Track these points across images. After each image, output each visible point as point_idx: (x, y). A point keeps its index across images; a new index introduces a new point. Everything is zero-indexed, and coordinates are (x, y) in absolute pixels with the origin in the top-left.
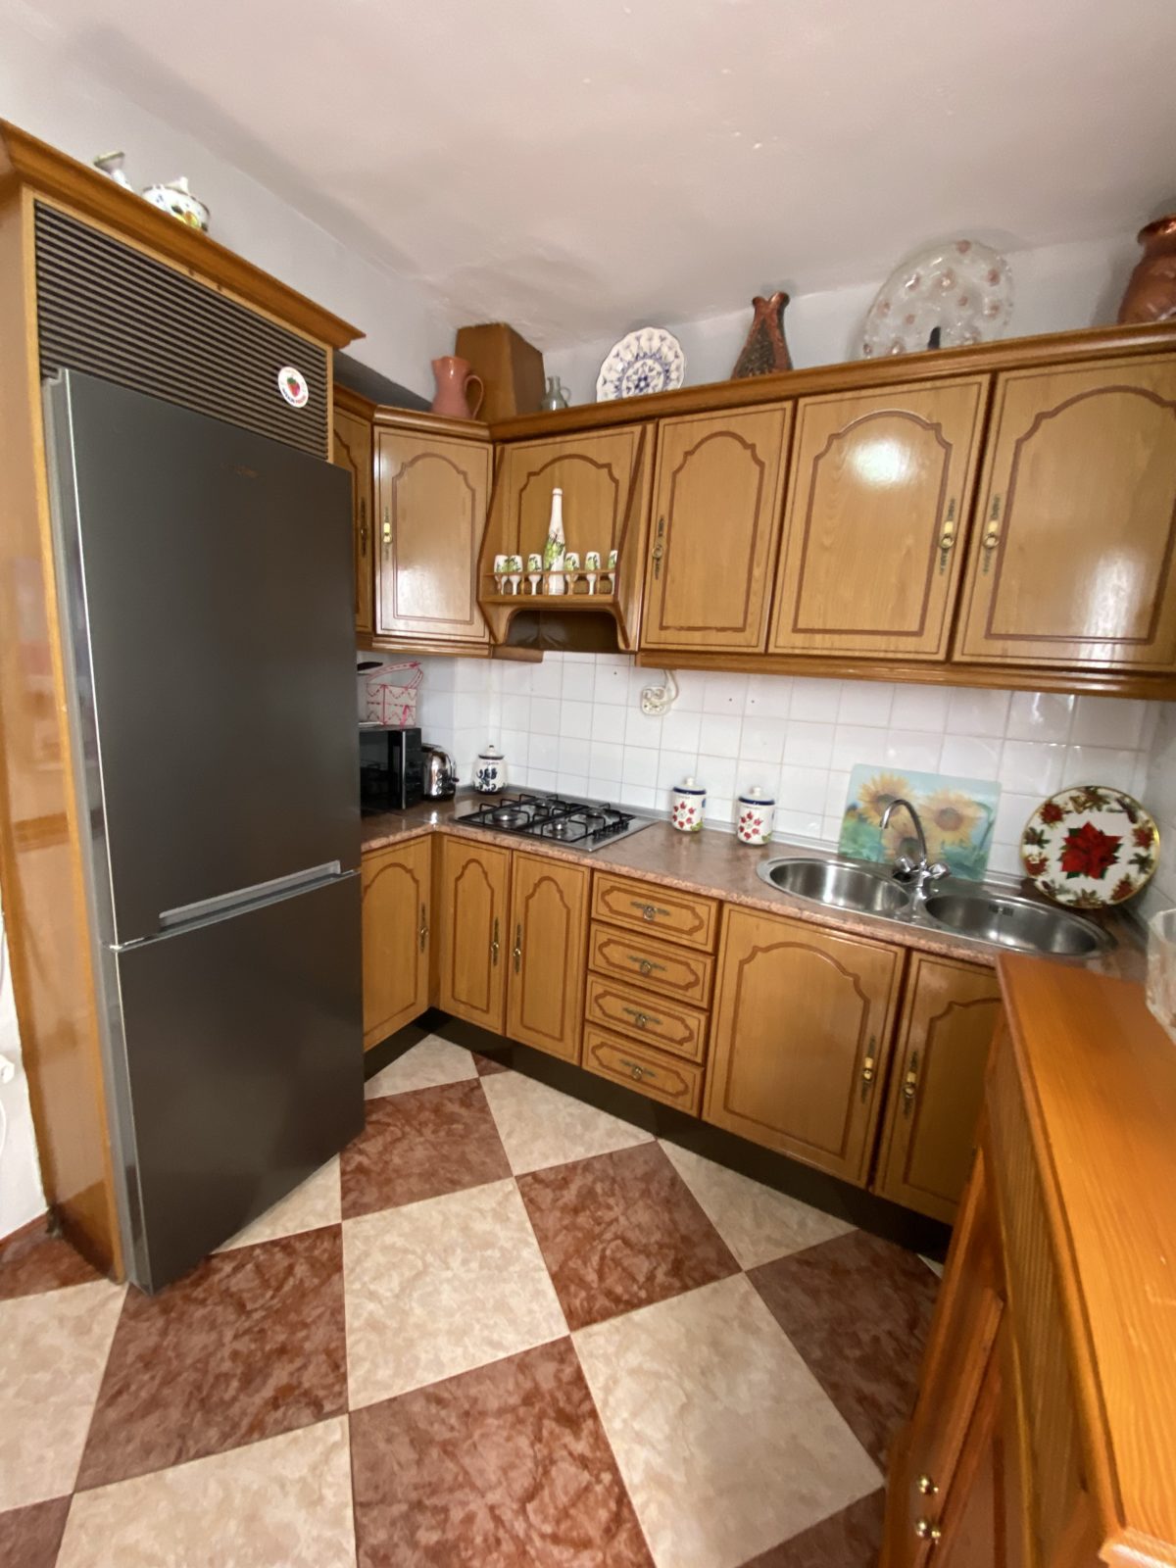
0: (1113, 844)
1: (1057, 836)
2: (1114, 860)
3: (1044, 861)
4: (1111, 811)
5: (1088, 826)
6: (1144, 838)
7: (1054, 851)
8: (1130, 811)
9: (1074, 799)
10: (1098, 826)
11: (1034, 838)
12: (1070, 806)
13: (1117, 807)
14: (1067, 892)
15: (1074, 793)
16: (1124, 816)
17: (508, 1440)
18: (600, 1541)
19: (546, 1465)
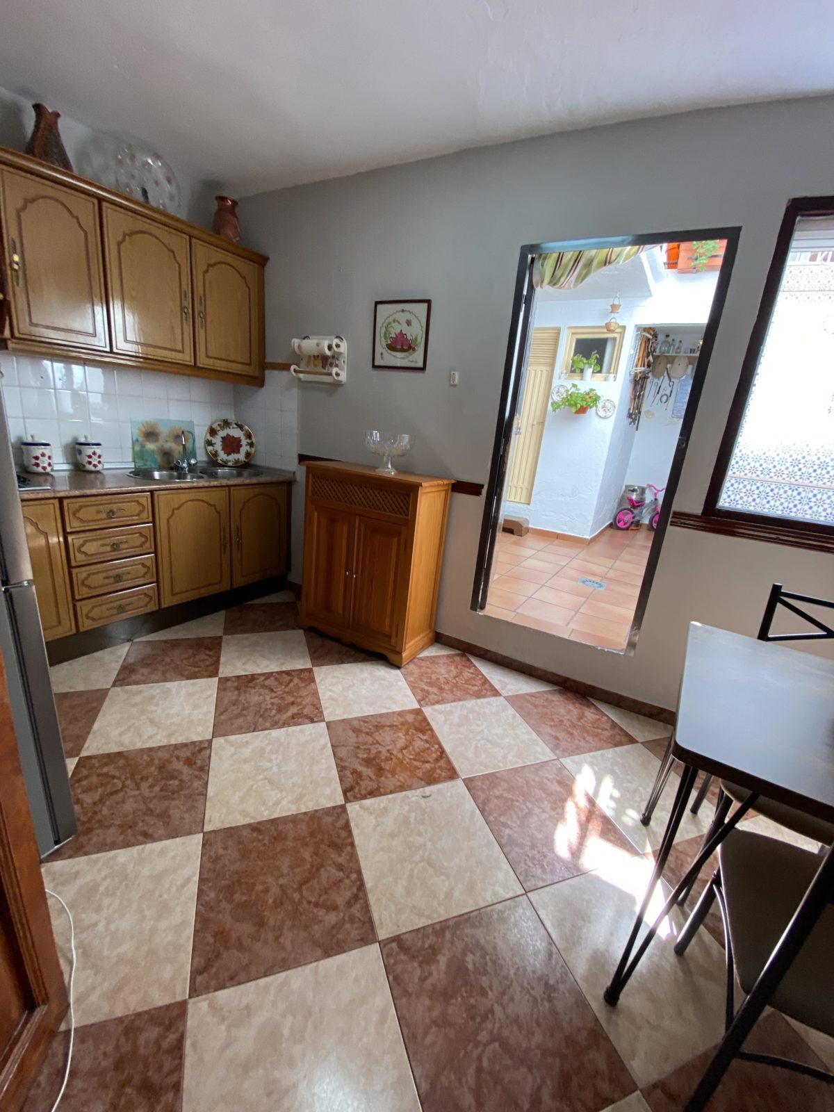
0: (239, 440)
1: (218, 441)
2: (241, 446)
3: (216, 452)
4: (233, 428)
5: (228, 435)
6: (249, 436)
7: (218, 446)
8: (241, 427)
9: (219, 425)
10: (231, 434)
11: (209, 443)
12: (218, 428)
13: (235, 426)
14: (230, 461)
15: (220, 423)
16: (239, 429)
17: (250, 694)
18: (292, 678)
19: (263, 686)
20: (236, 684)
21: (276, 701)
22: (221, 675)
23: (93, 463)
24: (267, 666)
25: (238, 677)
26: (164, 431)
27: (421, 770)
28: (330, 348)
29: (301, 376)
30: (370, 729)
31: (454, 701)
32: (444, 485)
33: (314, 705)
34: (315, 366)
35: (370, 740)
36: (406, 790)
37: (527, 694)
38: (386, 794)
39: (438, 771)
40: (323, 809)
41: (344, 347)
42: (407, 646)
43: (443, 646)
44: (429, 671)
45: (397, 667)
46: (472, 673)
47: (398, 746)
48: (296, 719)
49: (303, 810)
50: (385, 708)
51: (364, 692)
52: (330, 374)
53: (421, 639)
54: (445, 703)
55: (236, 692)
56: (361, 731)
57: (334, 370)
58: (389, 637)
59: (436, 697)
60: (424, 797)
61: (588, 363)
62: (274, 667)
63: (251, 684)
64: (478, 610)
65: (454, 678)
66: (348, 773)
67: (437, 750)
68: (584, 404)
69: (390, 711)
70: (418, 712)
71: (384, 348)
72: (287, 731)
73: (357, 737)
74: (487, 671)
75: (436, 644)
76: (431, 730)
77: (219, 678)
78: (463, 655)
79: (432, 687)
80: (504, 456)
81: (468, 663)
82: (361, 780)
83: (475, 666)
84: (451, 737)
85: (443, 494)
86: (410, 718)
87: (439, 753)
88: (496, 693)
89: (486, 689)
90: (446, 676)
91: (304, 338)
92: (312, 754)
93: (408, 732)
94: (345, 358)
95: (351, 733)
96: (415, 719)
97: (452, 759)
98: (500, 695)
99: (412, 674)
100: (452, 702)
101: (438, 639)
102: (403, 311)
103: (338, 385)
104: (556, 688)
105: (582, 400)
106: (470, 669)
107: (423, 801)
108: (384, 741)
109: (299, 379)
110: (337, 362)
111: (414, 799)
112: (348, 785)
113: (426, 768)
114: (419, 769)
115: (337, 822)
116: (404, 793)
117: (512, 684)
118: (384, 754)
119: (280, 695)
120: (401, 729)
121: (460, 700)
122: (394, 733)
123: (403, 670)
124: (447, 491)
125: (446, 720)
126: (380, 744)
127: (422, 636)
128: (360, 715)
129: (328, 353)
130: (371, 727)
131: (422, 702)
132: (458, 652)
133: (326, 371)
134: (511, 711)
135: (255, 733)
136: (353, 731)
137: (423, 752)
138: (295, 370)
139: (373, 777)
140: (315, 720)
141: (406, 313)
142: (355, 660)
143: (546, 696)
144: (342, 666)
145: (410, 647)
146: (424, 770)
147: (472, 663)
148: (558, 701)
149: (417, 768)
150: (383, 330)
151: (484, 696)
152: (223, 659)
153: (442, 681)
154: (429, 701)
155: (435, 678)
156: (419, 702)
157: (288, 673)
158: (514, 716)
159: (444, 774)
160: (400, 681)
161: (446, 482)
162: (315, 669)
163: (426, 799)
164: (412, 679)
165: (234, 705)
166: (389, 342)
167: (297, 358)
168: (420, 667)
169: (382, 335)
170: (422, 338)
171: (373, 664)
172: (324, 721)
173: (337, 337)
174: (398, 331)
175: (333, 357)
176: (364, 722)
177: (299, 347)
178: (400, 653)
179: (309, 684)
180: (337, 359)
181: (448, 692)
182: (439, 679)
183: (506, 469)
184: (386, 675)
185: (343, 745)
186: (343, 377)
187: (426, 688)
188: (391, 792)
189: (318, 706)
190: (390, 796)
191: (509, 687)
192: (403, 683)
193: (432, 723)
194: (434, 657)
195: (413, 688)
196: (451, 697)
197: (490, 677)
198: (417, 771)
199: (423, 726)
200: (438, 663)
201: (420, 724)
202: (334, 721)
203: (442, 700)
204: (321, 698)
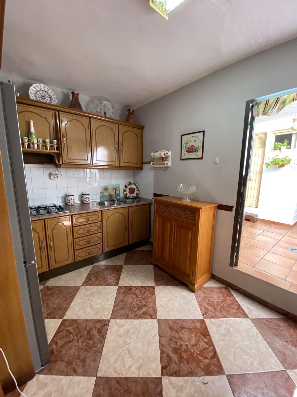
0: (134, 189)
1: (127, 190)
2: (135, 191)
3: (127, 193)
4: (133, 185)
5: (131, 187)
6: (137, 187)
7: (128, 192)
8: (135, 184)
9: (128, 184)
10: (132, 187)
11: (125, 191)
12: (128, 185)
13: (133, 184)
14: (131, 196)
15: (128, 183)
16: (134, 185)
17: (128, 297)
18: (146, 291)
19: (134, 293)
20: (124, 291)
21: (138, 302)
22: (119, 285)
23: (87, 201)
24: (137, 283)
25: (125, 287)
26: (110, 188)
27: (203, 363)
28: (164, 154)
29: (155, 165)
30: (178, 328)
31: (222, 318)
32: (213, 207)
33: (153, 308)
34: (160, 161)
35: (177, 336)
36: (194, 376)
37: (264, 319)
38: (183, 376)
39: (213, 366)
40: (151, 378)
41: (170, 153)
42: (197, 282)
43: (216, 281)
44: (209, 296)
45: (193, 291)
46: (231, 300)
47: (191, 344)
48: (145, 315)
49: (141, 376)
50: (186, 316)
51: (176, 305)
52: (164, 164)
53: (204, 278)
54: (217, 318)
55: (123, 295)
56: (173, 329)
57: (166, 162)
58: (189, 276)
59: (212, 313)
60: (204, 384)
61: (283, 145)
62: (139, 284)
63: (129, 292)
64: (234, 266)
65: (222, 302)
66: (165, 355)
67: (212, 350)
68: (283, 163)
69: (188, 318)
70: (202, 322)
71: (185, 152)
72: (140, 321)
73: (171, 332)
74: (240, 300)
75: (213, 280)
76: (209, 335)
77: (119, 287)
78: (226, 288)
79: (210, 307)
80: (244, 193)
81: (229, 294)
82: (171, 362)
83: (233, 296)
84: (220, 343)
85: (212, 211)
86: (198, 325)
87: (213, 353)
88: (246, 316)
89: (240, 312)
90: (218, 300)
91: (156, 152)
92: (149, 339)
93: (197, 334)
94: (170, 157)
95: (168, 329)
96: (201, 326)
97: (221, 358)
98: (248, 318)
99: (200, 296)
100: (221, 318)
101: (213, 277)
102: (193, 137)
103: (167, 167)
104: (283, 317)
105: (282, 162)
106: (230, 298)
107: (203, 386)
108: (184, 338)
109: (154, 167)
110: (167, 159)
111: (198, 383)
112: (164, 364)
113: (205, 362)
114: (202, 362)
115: (156, 388)
116: (193, 377)
117: (255, 311)
118: (184, 347)
119: (140, 299)
120: (193, 332)
121: (225, 317)
122: (190, 334)
123: (195, 293)
124: (214, 209)
125: (218, 330)
126: (182, 340)
127: (205, 276)
128: (173, 318)
129: (164, 156)
130: (178, 327)
131: (205, 316)
132: (224, 286)
133: (163, 163)
134: (255, 330)
135: (127, 320)
136: (170, 328)
137: (204, 350)
138: (152, 164)
139: (177, 362)
140: (153, 317)
141: (194, 137)
142: (174, 285)
143: (276, 322)
144: (167, 287)
145: (199, 282)
146: (205, 364)
147: (231, 294)
148: (283, 326)
149: (201, 361)
150: (185, 145)
151: (239, 317)
152: (121, 277)
153: (215, 303)
154: (208, 316)
155: (212, 301)
156: (203, 315)
157: (144, 288)
158: (257, 334)
159: (216, 369)
160: (194, 300)
161: (214, 205)
162: (156, 287)
163: (205, 385)
164: (200, 300)
165: (121, 302)
166: (187, 149)
167: (153, 160)
168: (204, 293)
169: (184, 147)
170: (201, 146)
171: (182, 288)
172: (157, 319)
173: (167, 150)
174: (191, 145)
175: (166, 158)
176: (175, 323)
177: (154, 155)
178: (194, 285)
179: (153, 295)
180: (167, 158)
181: (219, 311)
182: (214, 302)
183: (245, 199)
184: (187, 295)
185: (164, 336)
186: (169, 164)
187: (207, 307)
188: (186, 376)
189: (155, 309)
190: (185, 378)
191: (253, 312)
192: (195, 302)
193: (210, 331)
194: (211, 287)
195: (200, 306)
196: (219, 314)
197: (242, 304)
198: (201, 363)
199: (205, 333)
200: (213, 292)
201: (203, 330)
202: (161, 320)
203: (215, 316)
204: (157, 305)
